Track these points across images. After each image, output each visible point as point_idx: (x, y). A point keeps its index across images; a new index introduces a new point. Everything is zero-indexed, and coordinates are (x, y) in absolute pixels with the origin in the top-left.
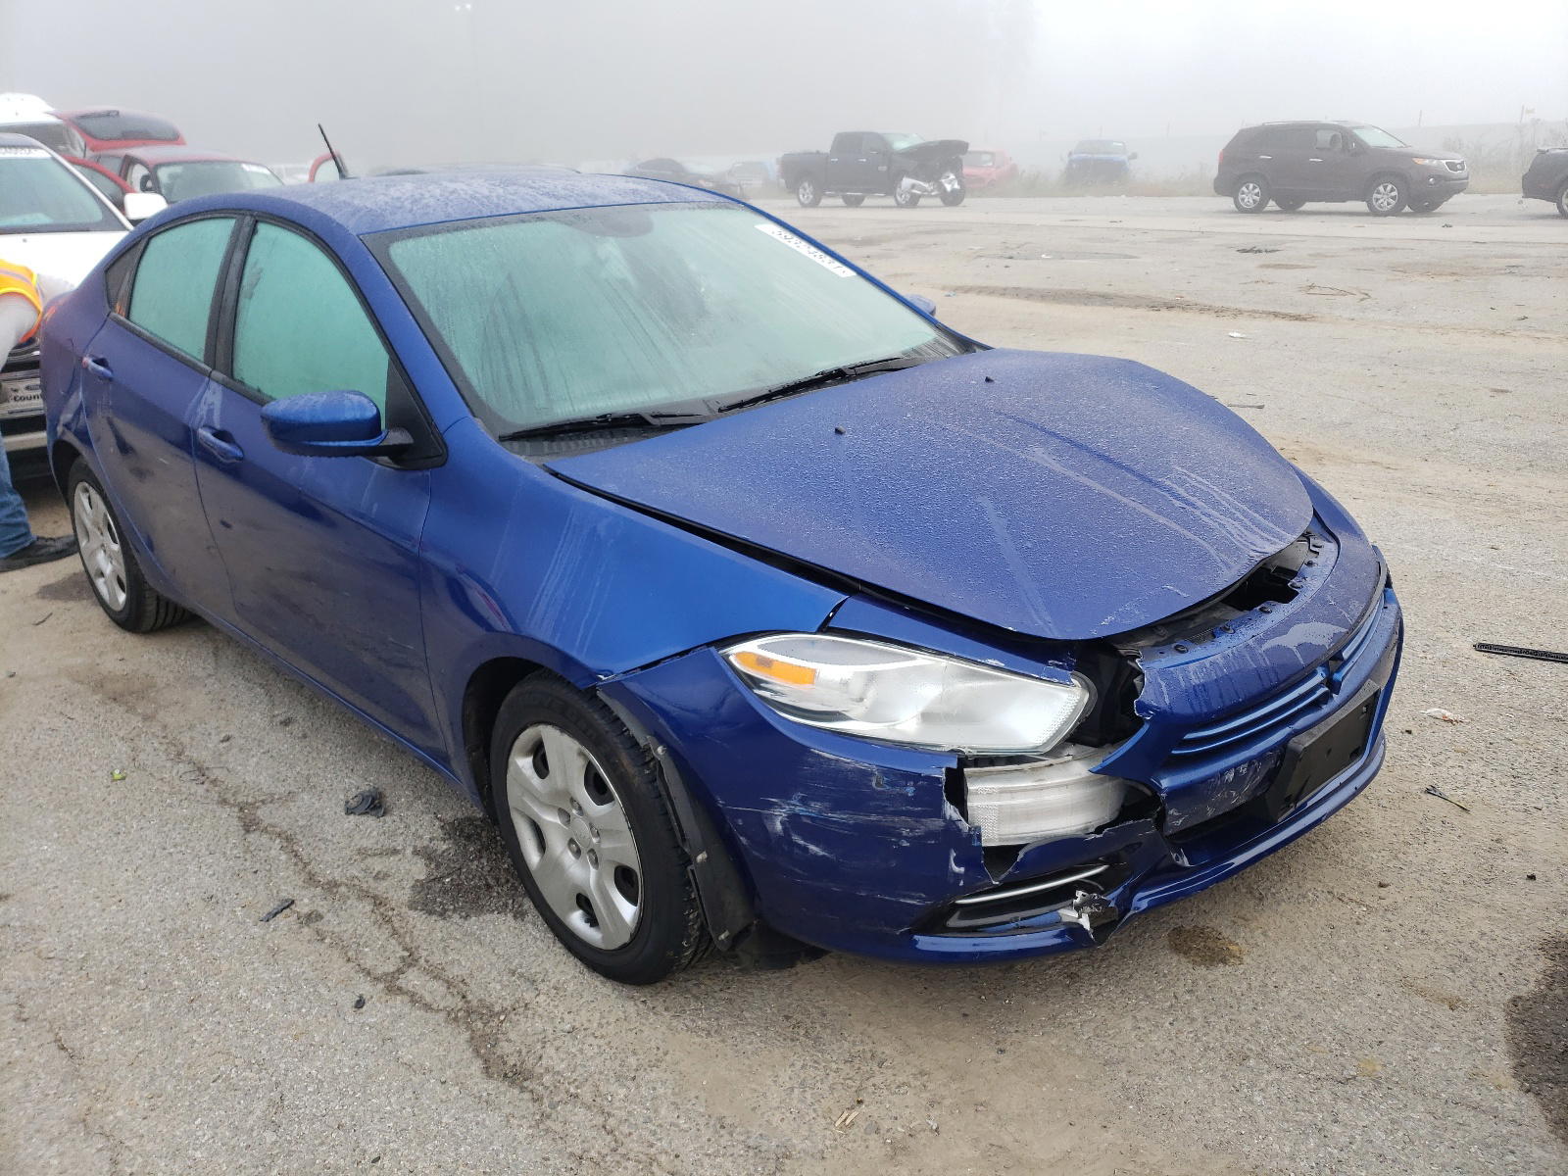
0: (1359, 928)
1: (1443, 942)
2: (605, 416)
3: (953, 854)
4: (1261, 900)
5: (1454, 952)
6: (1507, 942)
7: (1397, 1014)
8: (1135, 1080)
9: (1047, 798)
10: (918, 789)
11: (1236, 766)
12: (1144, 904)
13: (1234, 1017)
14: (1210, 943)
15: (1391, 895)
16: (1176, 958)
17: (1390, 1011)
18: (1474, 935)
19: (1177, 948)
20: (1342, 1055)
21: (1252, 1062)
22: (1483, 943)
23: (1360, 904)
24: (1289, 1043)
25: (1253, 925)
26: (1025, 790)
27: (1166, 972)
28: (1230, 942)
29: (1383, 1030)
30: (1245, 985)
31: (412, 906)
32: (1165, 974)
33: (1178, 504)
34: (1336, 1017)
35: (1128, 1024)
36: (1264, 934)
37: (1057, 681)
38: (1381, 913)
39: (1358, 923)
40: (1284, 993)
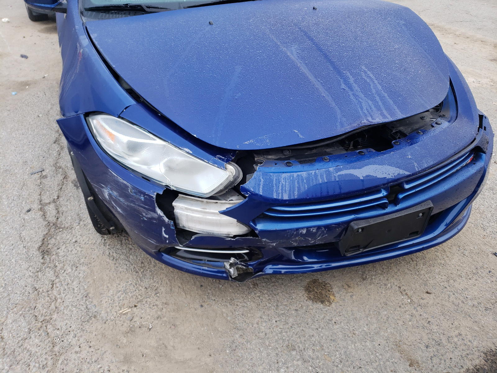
0: (399, 309)
1: (435, 330)
2: (127, 4)
3: (163, 229)
4: (364, 279)
5: (436, 338)
6: (469, 343)
7: (380, 357)
8: (240, 340)
9: (208, 217)
10: (145, 198)
11: (308, 228)
12: (271, 271)
13: (304, 329)
14: (323, 292)
15: (429, 299)
16: (304, 292)
17: (378, 354)
18: (454, 333)
19: (308, 289)
20: (337, 366)
21: (294, 353)
22: (456, 339)
23: (409, 298)
24: (318, 351)
25: (349, 290)
26: (197, 211)
27: (294, 297)
28: (333, 294)
29: (367, 362)
30: (322, 317)
31: (72, 182)
32: (293, 298)
33: (343, 86)
34: (350, 347)
35: (259, 314)
36: (351, 296)
37: (216, 166)
38: (415, 306)
39: (400, 307)
40: (336, 327)
